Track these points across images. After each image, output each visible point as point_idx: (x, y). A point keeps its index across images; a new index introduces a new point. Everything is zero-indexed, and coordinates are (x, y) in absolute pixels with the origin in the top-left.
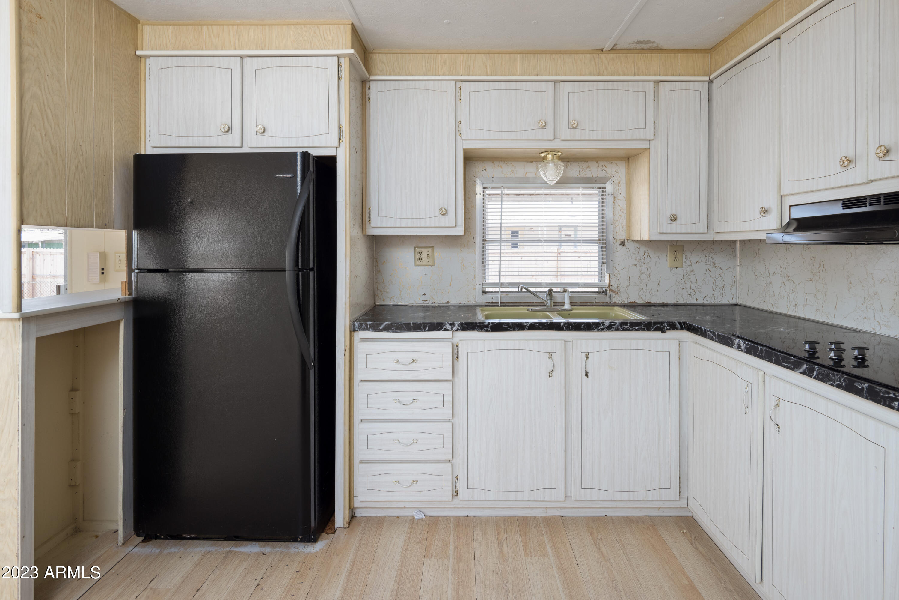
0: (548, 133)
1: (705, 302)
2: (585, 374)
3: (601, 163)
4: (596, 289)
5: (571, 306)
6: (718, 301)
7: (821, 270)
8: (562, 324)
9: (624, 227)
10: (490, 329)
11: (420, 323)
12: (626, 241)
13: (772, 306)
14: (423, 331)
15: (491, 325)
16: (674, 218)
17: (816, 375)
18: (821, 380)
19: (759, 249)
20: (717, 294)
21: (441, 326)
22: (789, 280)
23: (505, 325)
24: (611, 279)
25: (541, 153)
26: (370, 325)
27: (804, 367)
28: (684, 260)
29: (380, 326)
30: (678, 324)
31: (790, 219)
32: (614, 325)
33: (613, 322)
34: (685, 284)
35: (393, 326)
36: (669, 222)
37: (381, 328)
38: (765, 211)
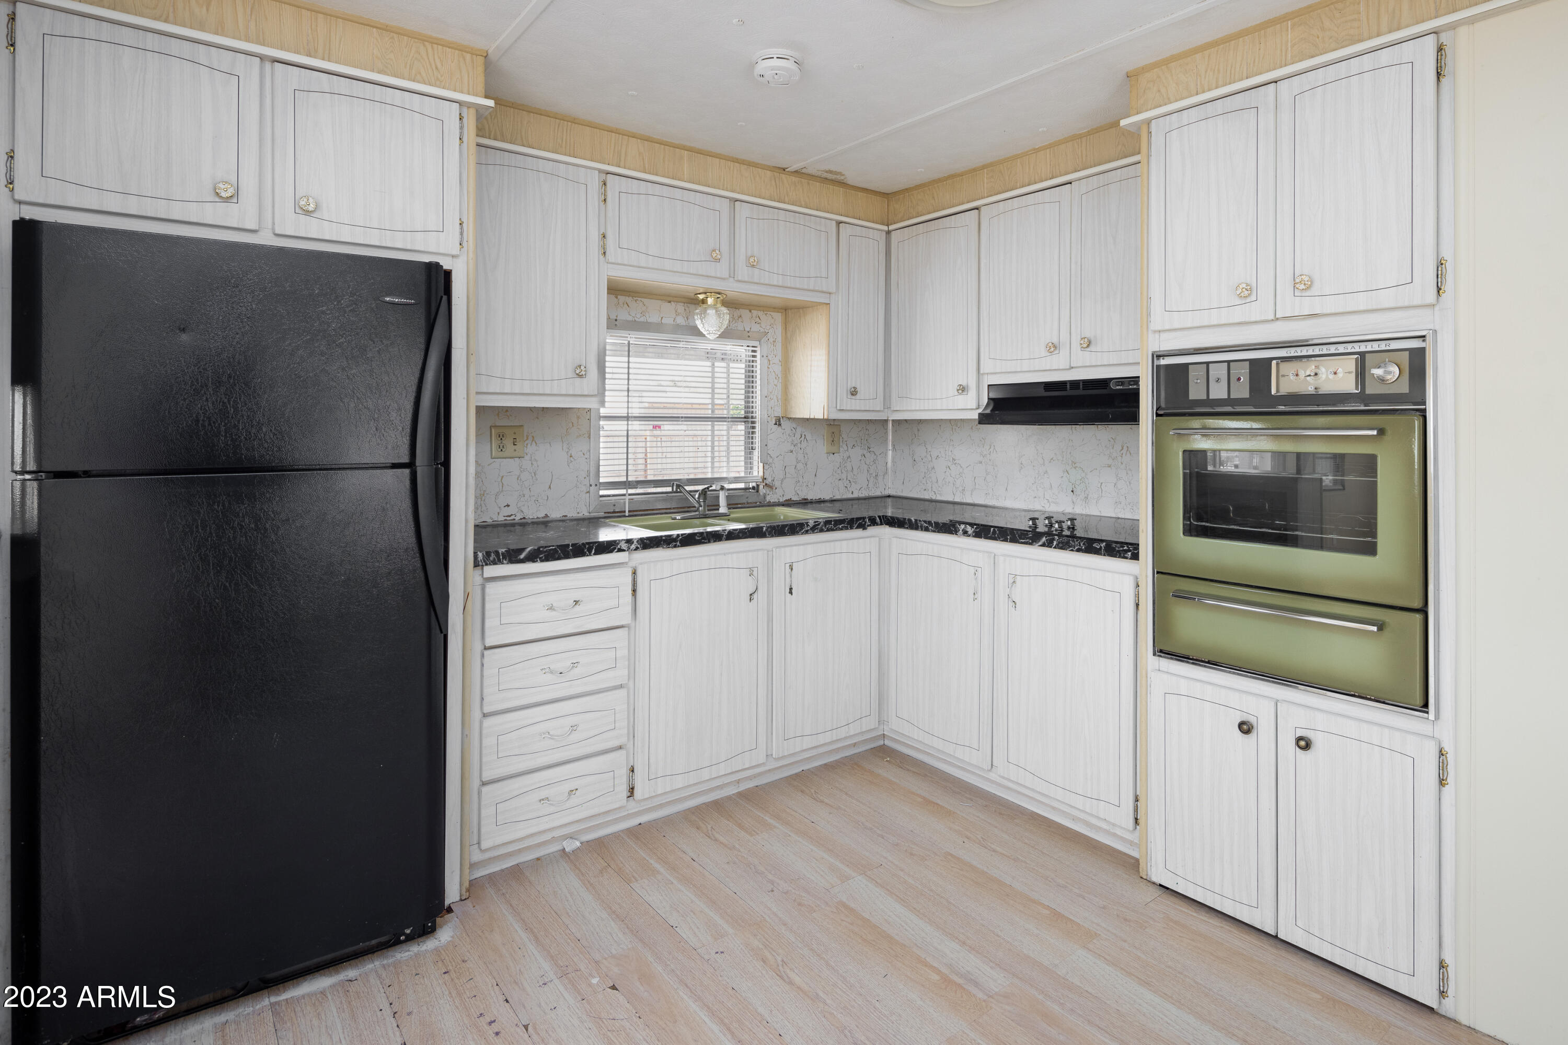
0: (722, 269)
1: (861, 495)
2: (789, 591)
3: (755, 312)
4: (742, 485)
5: (729, 509)
6: (872, 494)
7: (992, 452)
8: (764, 529)
9: (779, 400)
10: (680, 543)
11: (583, 544)
12: (781, 419)
13: (935, 493)
14: (588, 556)
15: (680, 538)
16: (854, 392)
17: (1056, 544)
18: (1061, 548)
19: (918, 430)
20: (871, 485)
21: (614, 545)
22: (955, 464)
23: (698, 537)
24: (765, 471)
25: (699, 294)
26: (503, 554)
27: (1044, 539)
28: (841, 444)
29: (521, 555)
30: (878, 519)
31: (988, 399)
32: (819, 525)
33: (818, 522)
34: (842, 473)
35: (542, 552)
36: (850, 396)
37: (522, 556)
38: (963, 389)
